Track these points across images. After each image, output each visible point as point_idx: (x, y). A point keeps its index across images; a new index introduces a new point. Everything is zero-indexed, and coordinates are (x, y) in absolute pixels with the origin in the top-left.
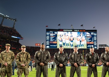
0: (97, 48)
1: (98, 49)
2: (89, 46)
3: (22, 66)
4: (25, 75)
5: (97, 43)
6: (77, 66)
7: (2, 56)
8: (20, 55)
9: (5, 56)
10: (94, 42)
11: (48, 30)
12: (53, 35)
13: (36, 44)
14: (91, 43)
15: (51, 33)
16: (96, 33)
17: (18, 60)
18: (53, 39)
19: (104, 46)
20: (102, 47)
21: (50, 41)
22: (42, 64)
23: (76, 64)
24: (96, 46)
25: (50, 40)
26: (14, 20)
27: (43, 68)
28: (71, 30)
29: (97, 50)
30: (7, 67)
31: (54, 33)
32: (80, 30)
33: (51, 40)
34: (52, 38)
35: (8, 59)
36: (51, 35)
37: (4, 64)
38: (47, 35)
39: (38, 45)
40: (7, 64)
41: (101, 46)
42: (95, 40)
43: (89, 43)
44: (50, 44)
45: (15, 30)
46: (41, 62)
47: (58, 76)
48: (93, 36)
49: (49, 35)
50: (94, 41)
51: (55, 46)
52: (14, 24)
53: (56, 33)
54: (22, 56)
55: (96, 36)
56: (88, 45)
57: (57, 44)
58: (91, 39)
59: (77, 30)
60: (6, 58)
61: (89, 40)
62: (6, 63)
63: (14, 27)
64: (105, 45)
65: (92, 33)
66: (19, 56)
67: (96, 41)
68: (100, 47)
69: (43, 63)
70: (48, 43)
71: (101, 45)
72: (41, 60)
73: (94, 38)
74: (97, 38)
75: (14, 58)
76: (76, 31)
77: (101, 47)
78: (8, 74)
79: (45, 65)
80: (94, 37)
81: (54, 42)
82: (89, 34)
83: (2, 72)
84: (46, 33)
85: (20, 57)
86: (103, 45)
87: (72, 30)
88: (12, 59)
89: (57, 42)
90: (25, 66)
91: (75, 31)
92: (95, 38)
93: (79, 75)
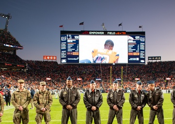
0: (145, 62)
1: (146, 64)
2: (131, 59)
3: (42, 111)
4: (45, 121)
5: (144, 53)
6: (118, 109)
7: (15, 97)
8: (39, 95)
9: (19, 97)
10: (140, 52)
11: (63, 33)
12: (72, 41)
13: (44, 57)
14: (135, 54)
15: (69, 37)
16: (145, 37)
17: (36, 102)
18: (71, 48)
19: (156, 59)
20: (154, 61)
21: (67, 52)
22: (69, 106)
23: (115, 107)
24: (144, 59)
25: (66, 50)
26: (5, 16)
27: (70, 112)
28: (102, 31)
29: (144, 65)
30: (22, 112)
31: (73, 38)
32: (116, 32)
33: (70, 50)
34: (70, 46)
35: (23, 101)
36: (68, 41)
37: (19, 108)
38: (62, 42)
39: (48, 58)
40: (22, 109)
41: (152, 59)
42: (142, 48)
43: (131, 54)
44: (68, 56)
45: (9, 34)
46: (67, 104)
47: (90, 123)
48: (138, 42)
49: (66, 41)
50: (140, 50)
51: (75, 59)
52: (7, 23)
53: (76, 37)
54: (41, 96)
55: (144, 42)
56: (129, 57)
57: (78, 56)
58: (135, 47)
59: (113, 32)
60: (21, 100)
61: (132, 48)
62: (21, 107)
63: (6, 29)
64: (158, 57)
65: (137, 38)
66: (37, 96)
67: (144, 50)
68: (149, 61)
69: (71, 105)
70: (64, 55)
71: (152, 57)
72: (67, 101)
73: (139, 46)
74: (145, 45)
75: (30, 99)
76: (110, 33)
77: (151, 61)
78: (25, 121)
79: (73, 109)
80: (140, 44)
81: (74, 54)
82: (132, 39)
83: (16, 118)
84: (61, 38)
85: (38, 98)
86: (155, 57)
87: (103, 33)
88: (28, 101)
89: (79, 54)
90: (46, 110)
91: (109, 35)
92: (142, 45)
93: (120, 121)
